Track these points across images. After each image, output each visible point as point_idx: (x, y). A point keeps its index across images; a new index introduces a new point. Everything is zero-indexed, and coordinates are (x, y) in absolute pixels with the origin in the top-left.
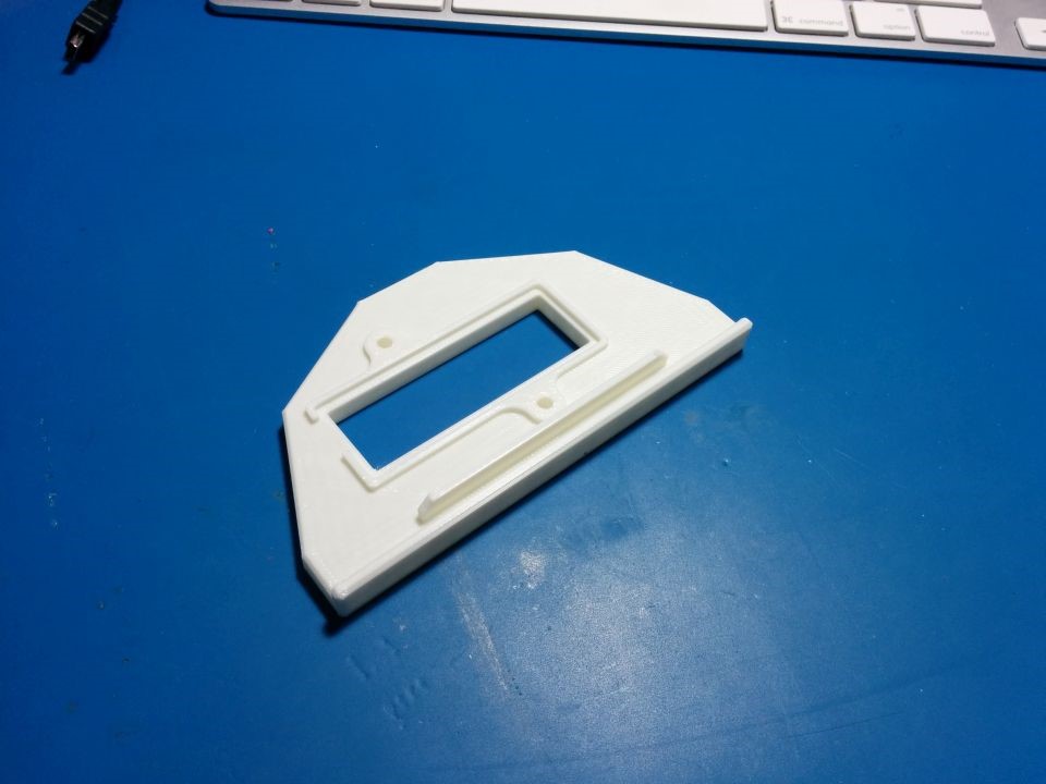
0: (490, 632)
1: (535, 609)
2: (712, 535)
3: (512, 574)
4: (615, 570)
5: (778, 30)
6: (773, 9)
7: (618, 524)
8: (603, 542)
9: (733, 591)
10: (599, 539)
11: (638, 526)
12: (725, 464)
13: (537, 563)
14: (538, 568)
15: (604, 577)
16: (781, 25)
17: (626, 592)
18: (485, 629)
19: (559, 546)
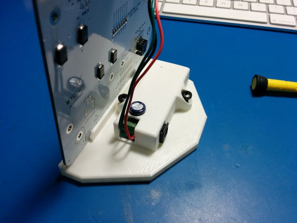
0: (134, 220)
1: (153, 213)
2: (229, 194)
3: (146, 198)
4: (187, 202)
5: (271, 23)
6: (269, 18)
7: (192, 184)
8: (184, 190)
9: (235, 218)
10: (184, 189)
11: (199, 186)
12: (238, 167)
13: (157, 195)
14: (157, 197)
15: (183, 204)
16: (272, 22)
17: (191, 212)
18: (132, 218)
19: (167, 189)
